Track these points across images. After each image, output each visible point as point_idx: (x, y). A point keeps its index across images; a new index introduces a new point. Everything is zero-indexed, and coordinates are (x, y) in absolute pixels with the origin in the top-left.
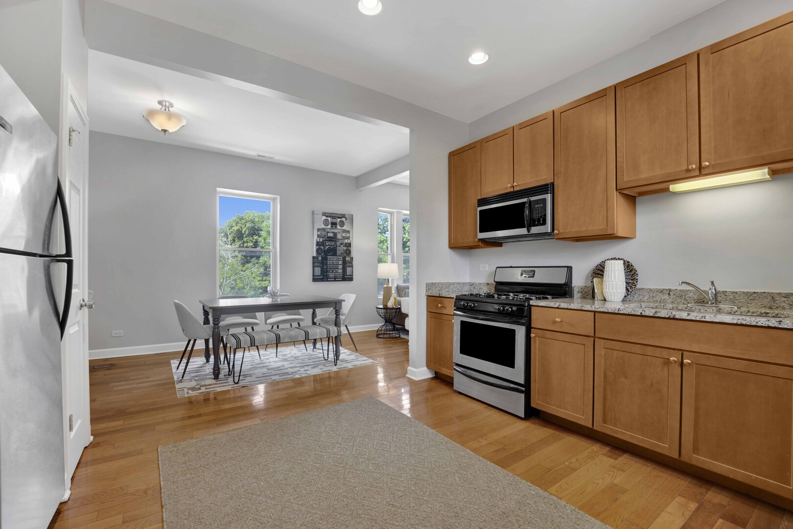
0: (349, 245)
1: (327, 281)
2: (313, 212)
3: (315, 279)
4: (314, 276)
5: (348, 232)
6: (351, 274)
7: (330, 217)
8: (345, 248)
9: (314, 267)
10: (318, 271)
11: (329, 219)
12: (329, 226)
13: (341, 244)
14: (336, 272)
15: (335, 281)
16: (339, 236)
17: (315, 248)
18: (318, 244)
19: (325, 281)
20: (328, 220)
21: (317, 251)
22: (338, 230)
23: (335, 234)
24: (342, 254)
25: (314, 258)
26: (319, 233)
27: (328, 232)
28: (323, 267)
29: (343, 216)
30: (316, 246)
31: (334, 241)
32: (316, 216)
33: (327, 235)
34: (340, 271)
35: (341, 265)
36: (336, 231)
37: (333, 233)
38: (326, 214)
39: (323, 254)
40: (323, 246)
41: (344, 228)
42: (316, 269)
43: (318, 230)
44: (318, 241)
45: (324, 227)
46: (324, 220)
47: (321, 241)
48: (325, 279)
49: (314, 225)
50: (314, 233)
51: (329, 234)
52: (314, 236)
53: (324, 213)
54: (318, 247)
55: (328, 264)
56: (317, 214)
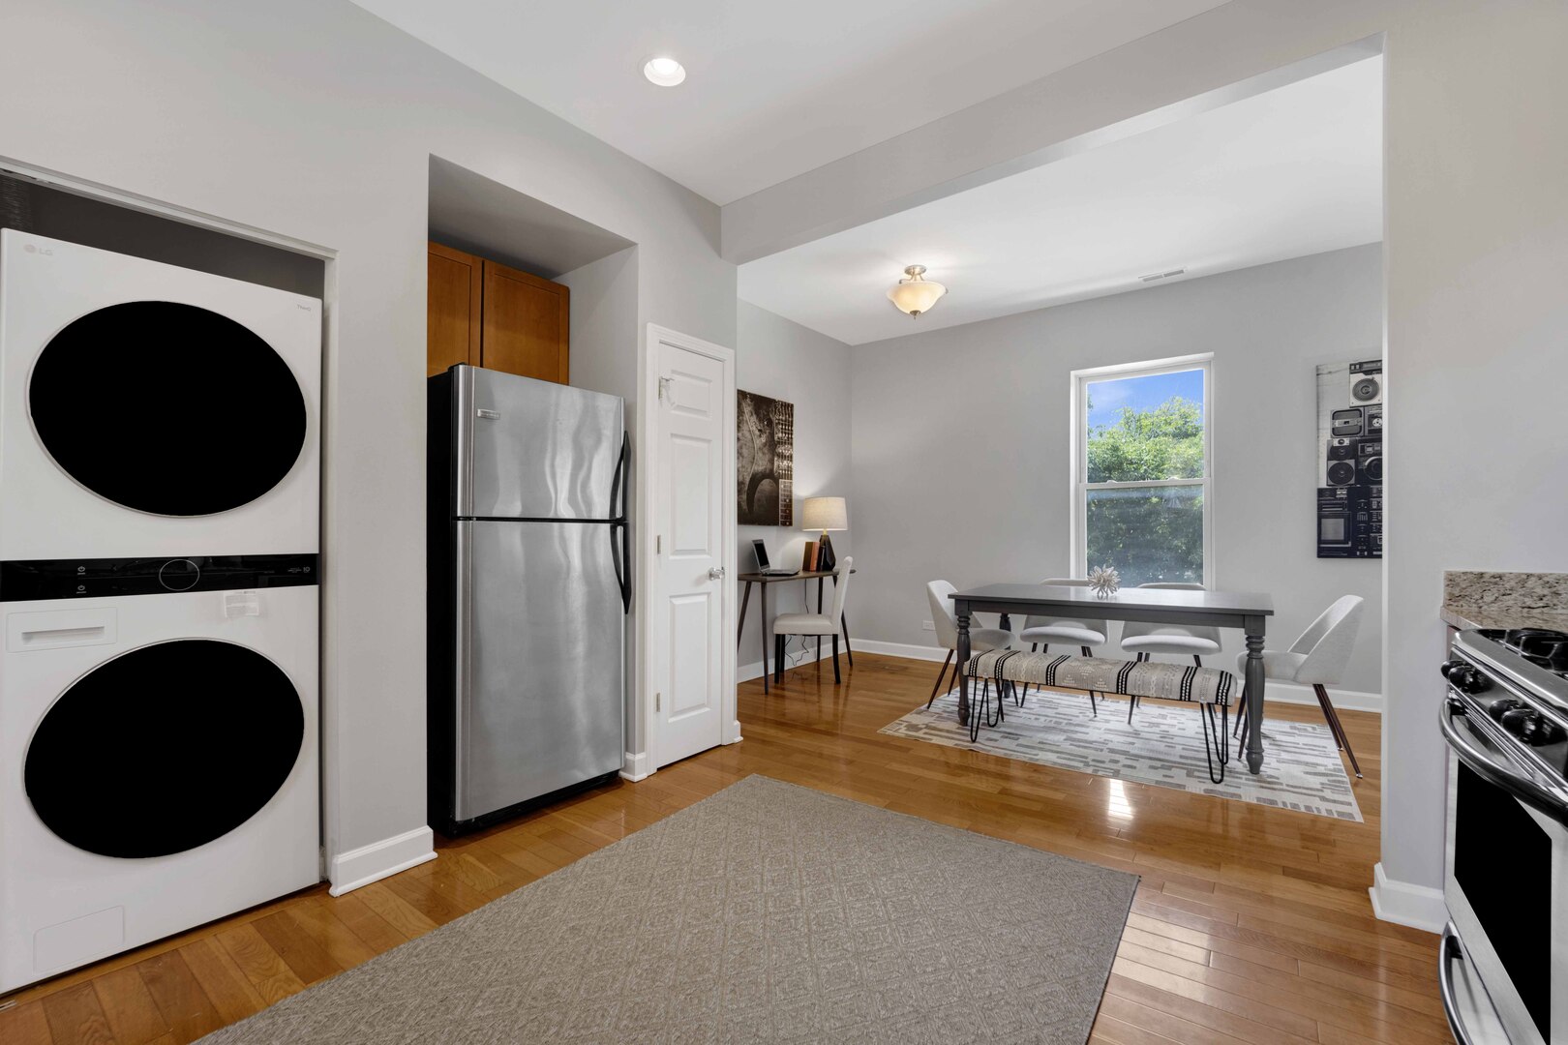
1: (1370, 556)
2: (1317, 369)
3: (1326, 550)
4: (1320, 541)
9: (1321, 517)
10: (1335, 528)
11: (1378, 378)
17: (1324, 466)
18: (1333, 453)
19: (1362, 556)
20: (1371, 381)
21: (1332, 473)
25: (1321, 492)
26: (1338, 423)
27: (1373, 416)
28: (1355, 516)
30: (1329, 459)
32: (1325, 378)
33: (1370, 423)
38: (1366, 367)
39: (1352, 481)
40: (1355, 456)
42: (1328, 523)
43: (1335, 415)
44: (1336, 443)
45: (1357, 403)
46: (1356, 385)
47: (1345, 444)
48: (1362, 551)
49: (1321, 405)
50: (1321, 427)
51: (1375, 420)
52: (1321, 435)
53: (1355, 365)
54: (1335, 462)
55: (1375, 507)
56: (1331, 370)
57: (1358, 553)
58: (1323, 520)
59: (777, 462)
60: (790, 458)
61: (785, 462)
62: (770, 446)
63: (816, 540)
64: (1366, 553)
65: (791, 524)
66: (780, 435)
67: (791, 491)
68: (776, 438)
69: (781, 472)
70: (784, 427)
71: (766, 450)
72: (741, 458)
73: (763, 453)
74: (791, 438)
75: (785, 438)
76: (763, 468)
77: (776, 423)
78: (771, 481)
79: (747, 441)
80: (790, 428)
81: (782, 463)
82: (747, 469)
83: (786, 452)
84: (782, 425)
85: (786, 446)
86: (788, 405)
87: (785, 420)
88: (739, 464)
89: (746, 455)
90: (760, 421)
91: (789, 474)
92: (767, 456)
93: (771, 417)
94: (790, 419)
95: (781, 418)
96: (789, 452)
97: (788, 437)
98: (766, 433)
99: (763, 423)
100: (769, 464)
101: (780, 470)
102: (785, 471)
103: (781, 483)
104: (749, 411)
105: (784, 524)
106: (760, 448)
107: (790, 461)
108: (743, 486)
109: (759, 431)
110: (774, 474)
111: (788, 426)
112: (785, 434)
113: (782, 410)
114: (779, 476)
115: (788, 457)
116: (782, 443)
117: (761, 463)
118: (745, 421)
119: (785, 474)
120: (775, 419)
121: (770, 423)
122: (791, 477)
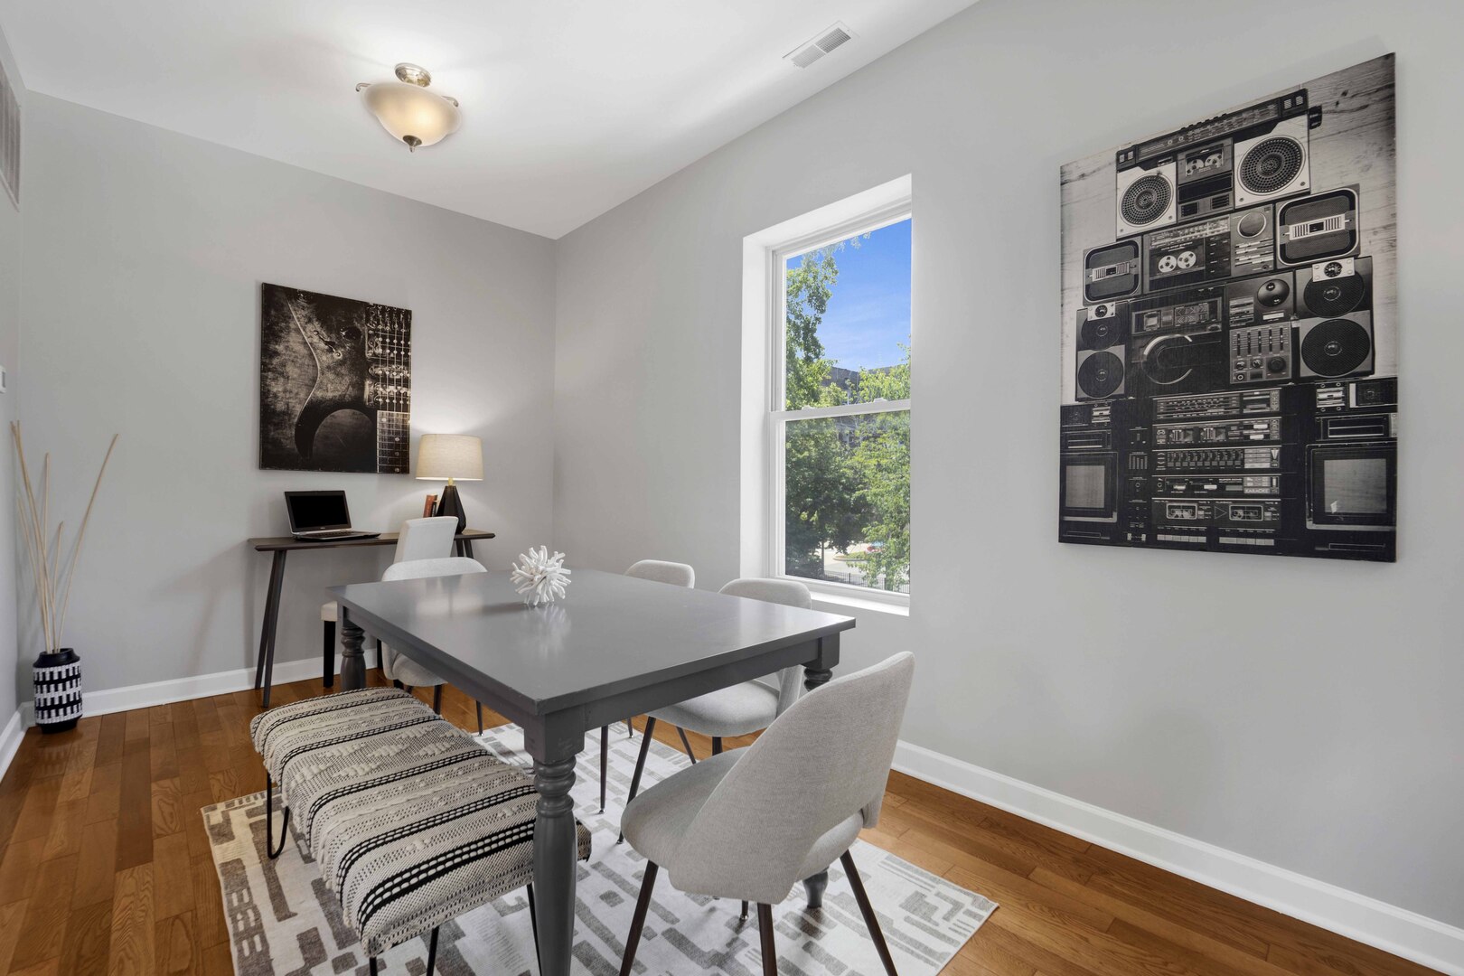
0: (1359, 291)
1: (1152, 543)
2: (1062, 172)
3: (1075, 530)
4: (1064, 511)
5: (1345, 200)
6: (1380, 507)
7: (1171, 156)
8: (1306, 326)
9: (1065, 463)
10: (1092, 483)
11: (1168, 171)
12: (1170, 215)
13: (1268, 303)
14: (1221, 491)
15: (1213, 546)
16: (1249, 255)
17: (1071, 361)
18: (1089, 335)
19: (1136, 543)
20: (1158, 181)
21: (1086, 375)
22: (1240, 218)
23: (1216, 253)
24: (1276, 366)
25: (1066, 412)
26: (1096, 274)
27: (1158, 253)
28: (1124, 459)
29: (1293, 104)
30: (1080, 348)
31: (1207, 295)
32: (1076, 188)
33: (1154, 268)
34: (1260, 485)
35: (1267, 441)
36: (1223, 226)
37: (1193, 246)
38: (1145, 153)
39: (1120, 390)
40: (1126, 339)
41: (1293, 187)
42: (1079, 472)
43: (1092, 259)
44: (1092, 316)
45: (1128, 229)
46: (1128, 193)
47: (1108, 315)
48: (1137, 532)
49: (1067, 241)
50: (1066, 286)
51: (1163, 261)
52: (1066, 301)
53: (1125, 152)
54: (1090, 352)
55: (1161, 442)
56: (1085, 171)
57: (1129, 536)
58: (1069, 468)
59: (369, 388)
60: (406, 382)
61: (392, 389)
62: (353, 365)
63: (440, 493)
64: (1144, 537)
65: (407, 472)
66: (380, 351)
67: (406, 427)
68: (369, 354)
69: (380, 400)
70: (388, 340)
71: (343, 370)
72: (282, 380)
73: (338, 374)
74: (407, 355)
75: (392, 355)
76: (337, 394)
77: (369, 334)
78: (358, 412)
79: (296, 357)
80: (402, 342)
81: (384, 389)
82: (297, 394)
83: (395, 374)
84: (384, 337)
85: (394, 367)
86: (399, 311)
87: (392, 331)
88: (277, 387)
89: (295, 376)
90: (329, 330)
91: (402, 404)
92: (347, 378)
93: (358, 325)
94: (403, 331)
95: (380, 327)
96: (402, 374)
97: (399, 355)
98: (345, 347)
99: (338, 334)
100: (351, 388)
101: (379, 398)
102: (391, 399)
103: (382, 417)
104: (298, 315)
105: (388, 470)
106: (328, 367)
107: (404, 386)
108: (286, 417)
109: (327, 343)
110: (364, 403)
111: (399, 340)
112: (392, 350)
113: (384, 317)
114: (377, 406)
115: (398, 381)
116: (384, 362)
117: (333, 387)
118: (288, 327)
119: (391, 403)
120: (366, 330)
121: (354, 334)
122: (406, 408)
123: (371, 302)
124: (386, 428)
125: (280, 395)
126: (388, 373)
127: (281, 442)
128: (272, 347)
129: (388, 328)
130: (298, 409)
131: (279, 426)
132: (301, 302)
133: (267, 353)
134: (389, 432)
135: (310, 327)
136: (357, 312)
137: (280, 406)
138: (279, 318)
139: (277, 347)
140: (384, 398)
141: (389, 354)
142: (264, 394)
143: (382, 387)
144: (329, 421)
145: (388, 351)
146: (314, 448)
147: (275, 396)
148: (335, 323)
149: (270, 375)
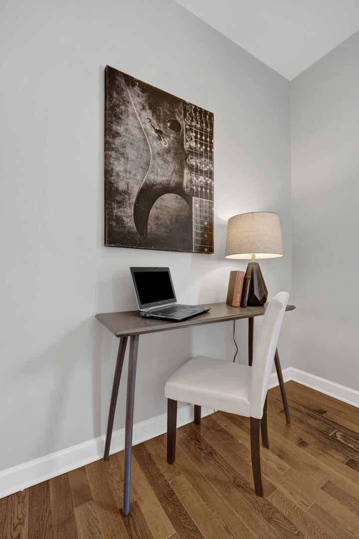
59: (187, 177)
60: (210, 174)
61: (202, 178)
62: (176, 154)
63: (243, 269)
65: (211, 251)
66: (193, 144)
67: (211, 213)
68: (186, 146)
69: (194, 188)
70: (199, 136)
71: (169, 158)
72: (122, 160)
73: (165, 161)
74: (211, 152)
75: (202, 150)
76: (165, 179)
77: (186, 129)
78: (180, 197)
79: (133, 140)
80: (208, 139)
81: (197, 178)
82: (135, 175)
83: (204, 166)
84: (196, 133)
85: (203, 160)
86: (206, 112)
87: (202, 129)
88: (119, 167)
89: (133, 158)
90: (158, 119)
91: (207, 193)
92: (171, 165)
93: (178, 119)
94: (209, 130)
95: (194, 124)
96: (208, 167)
97: (206, 150)
98: (170, 137)
99: (165, 124)
100: (174, 175)
101: (193, 185)
102: (202, 187)
103: (196, 202)
104: (135, 101)
105: (201, 251)
106: (158, 154)
107: (210, 178)
108: (127, 197)
109: (157, 131)
110: (183, 189)
111: (206, 137)
112: (202, 144)
113: (196, 115)
114: (193, 193)
115: (206, 172)
116: (196, 154)
117: (162, 173)
118: (127, 111)
119: (201, 191)
120: (184, 123)
121: (176, 127)
122: (211, 197)
123: (188, 100)
124: (198, 213)
125: (122, 174)
126: (199, 165)
127: (123, 221)
128: (115, 127)
129: (199, 126)
130: (135, 190)
131: (121, 203)
132: (137, 89)
133: (110, 132)
134: (201, 217)
135: (144, 114)
136: (178, 108)
137: (122, 186)
138: (120, 101)
139: (118, 128)
140: (197, 187)
141: (200, 148)
142: (108, 172)
143: (196, 176)
144: (159, 203)
145: (199, 146)
146: (149, 227)
147: (118, 175)
148: (162, 114)
149: (113, 154)
